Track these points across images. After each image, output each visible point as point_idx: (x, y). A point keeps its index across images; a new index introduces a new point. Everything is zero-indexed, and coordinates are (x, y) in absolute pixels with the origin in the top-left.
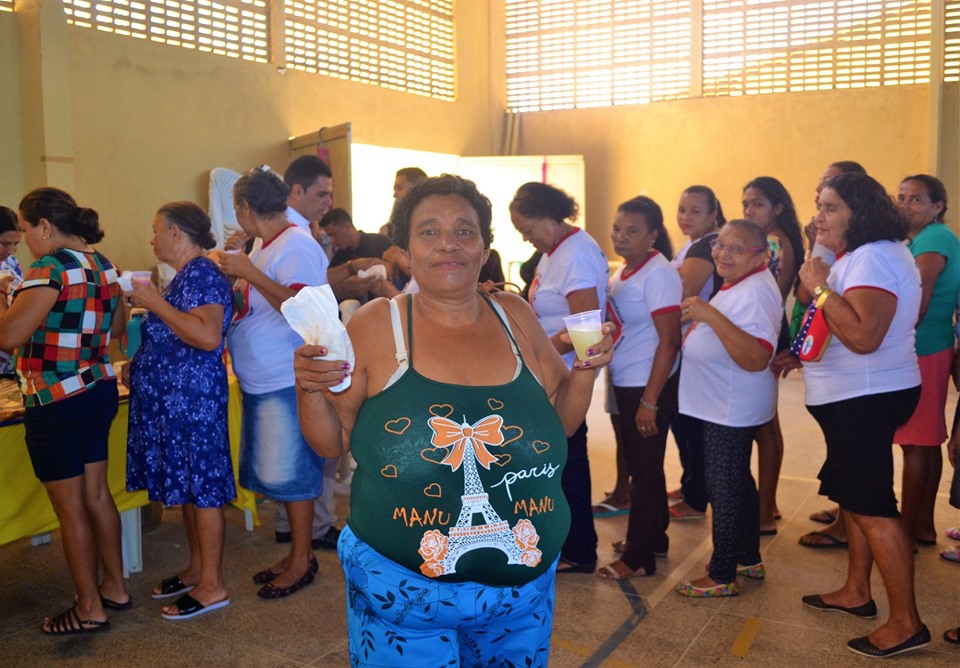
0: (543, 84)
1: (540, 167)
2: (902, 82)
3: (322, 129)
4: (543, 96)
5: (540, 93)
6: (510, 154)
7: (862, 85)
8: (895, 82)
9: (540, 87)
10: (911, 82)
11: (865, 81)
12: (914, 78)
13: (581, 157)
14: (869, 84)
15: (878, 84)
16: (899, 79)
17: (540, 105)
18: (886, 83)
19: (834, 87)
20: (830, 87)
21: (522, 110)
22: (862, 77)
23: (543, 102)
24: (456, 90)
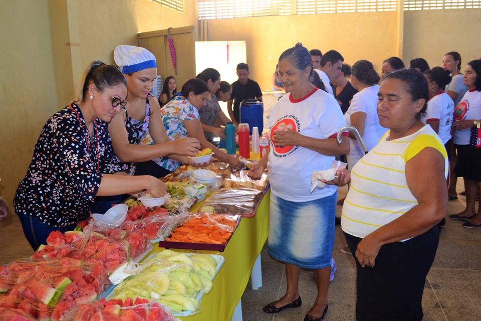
0: (217, 6)
1: (226, 46)
2: (385, 10)
3: (169, 29)
4: (218, 12)
5: (216, 10)
6: (204, 40)
7: (368, 11)
8: (382, 10)
9: (216, 7)
10: (389, 10)
11: (370, 9)
12: (390, 8)
13: (244, 42)
14: (371, 10)
15: (375, 10)
16: (384, 8)
17: (216, 16)
18: (378, 10)
19: (356, 11)
20: (354, 11)
21: (207, 18)
22: (368, 7)
23: (218, 15)
24: (184, 7)
